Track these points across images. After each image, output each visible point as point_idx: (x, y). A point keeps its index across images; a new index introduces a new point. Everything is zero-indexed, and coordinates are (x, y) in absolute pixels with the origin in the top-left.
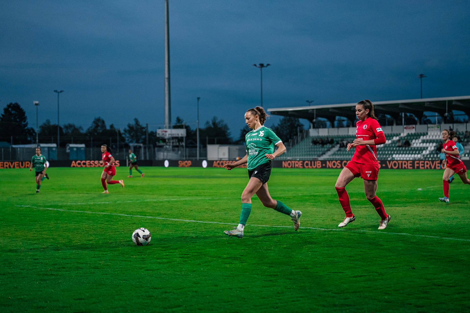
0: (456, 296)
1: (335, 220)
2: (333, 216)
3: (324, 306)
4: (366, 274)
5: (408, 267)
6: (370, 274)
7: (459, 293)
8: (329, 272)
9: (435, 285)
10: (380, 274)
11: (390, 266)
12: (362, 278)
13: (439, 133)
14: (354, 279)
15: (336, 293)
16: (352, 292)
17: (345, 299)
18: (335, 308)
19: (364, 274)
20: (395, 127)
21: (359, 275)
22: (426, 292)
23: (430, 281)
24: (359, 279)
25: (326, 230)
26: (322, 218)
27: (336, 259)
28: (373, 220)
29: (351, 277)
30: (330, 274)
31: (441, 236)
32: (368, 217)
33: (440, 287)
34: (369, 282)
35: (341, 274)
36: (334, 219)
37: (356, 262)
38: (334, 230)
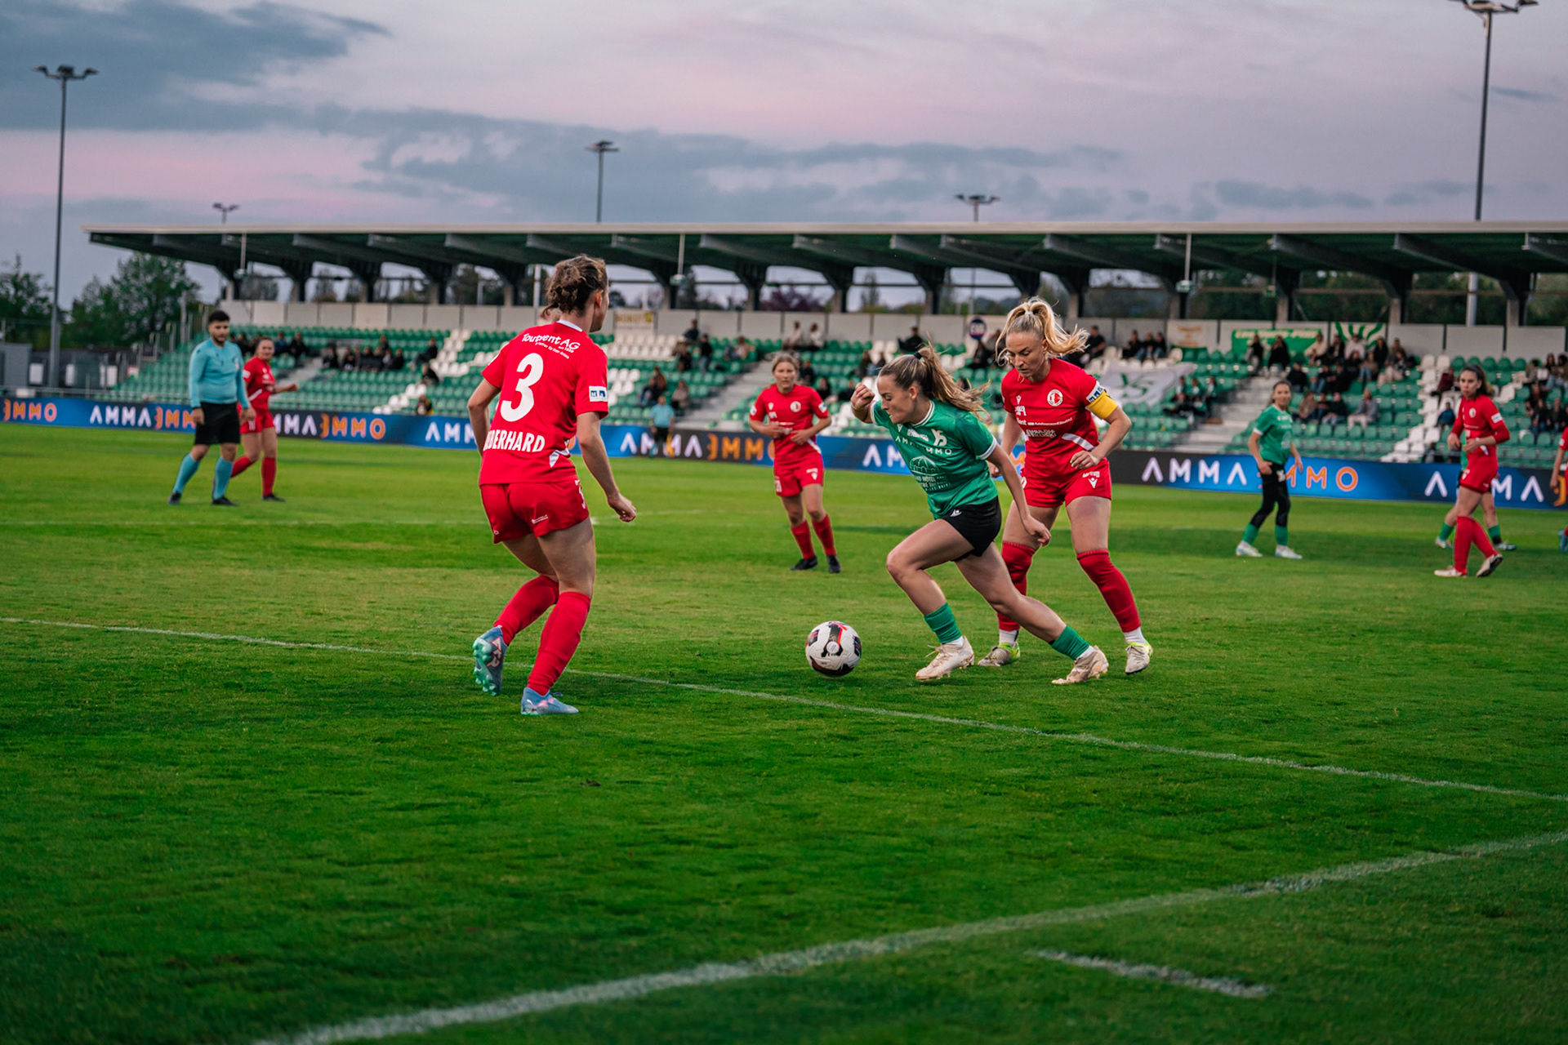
0: (737, 879)
1: (320, 614)
2: (313, 599)
3: (306, 906)
4: (438, 800)
5: (576, 780)
6: (452, 799)
7: (745, 869)
8: (315, 792)
9: (667, 840)
10: (486, 801)
11: (516, 775)
12: (430, 814)
13: (651, 340)
14: (400, 815)
15: (342, 864)
16: (397, 861)
17: (374, 883)
18: (345, 915)
19: (432, 801)
20: (508, 310)
21: (418, 801)
22: (641, 865)
23: (650, 827)
24: (416, 815)
25: (292, 645)
26: (276, 607)
27: (335, 748)
28: (445, 619)
29: (390, 810)
30: (319, 799)
31: (673, 679)
32: (429, 606)
33: (683, 847)
34: (452, 828)
35: (355, 799)
36: (314, 610)
37: (403, 760)
38: (320, 646)
